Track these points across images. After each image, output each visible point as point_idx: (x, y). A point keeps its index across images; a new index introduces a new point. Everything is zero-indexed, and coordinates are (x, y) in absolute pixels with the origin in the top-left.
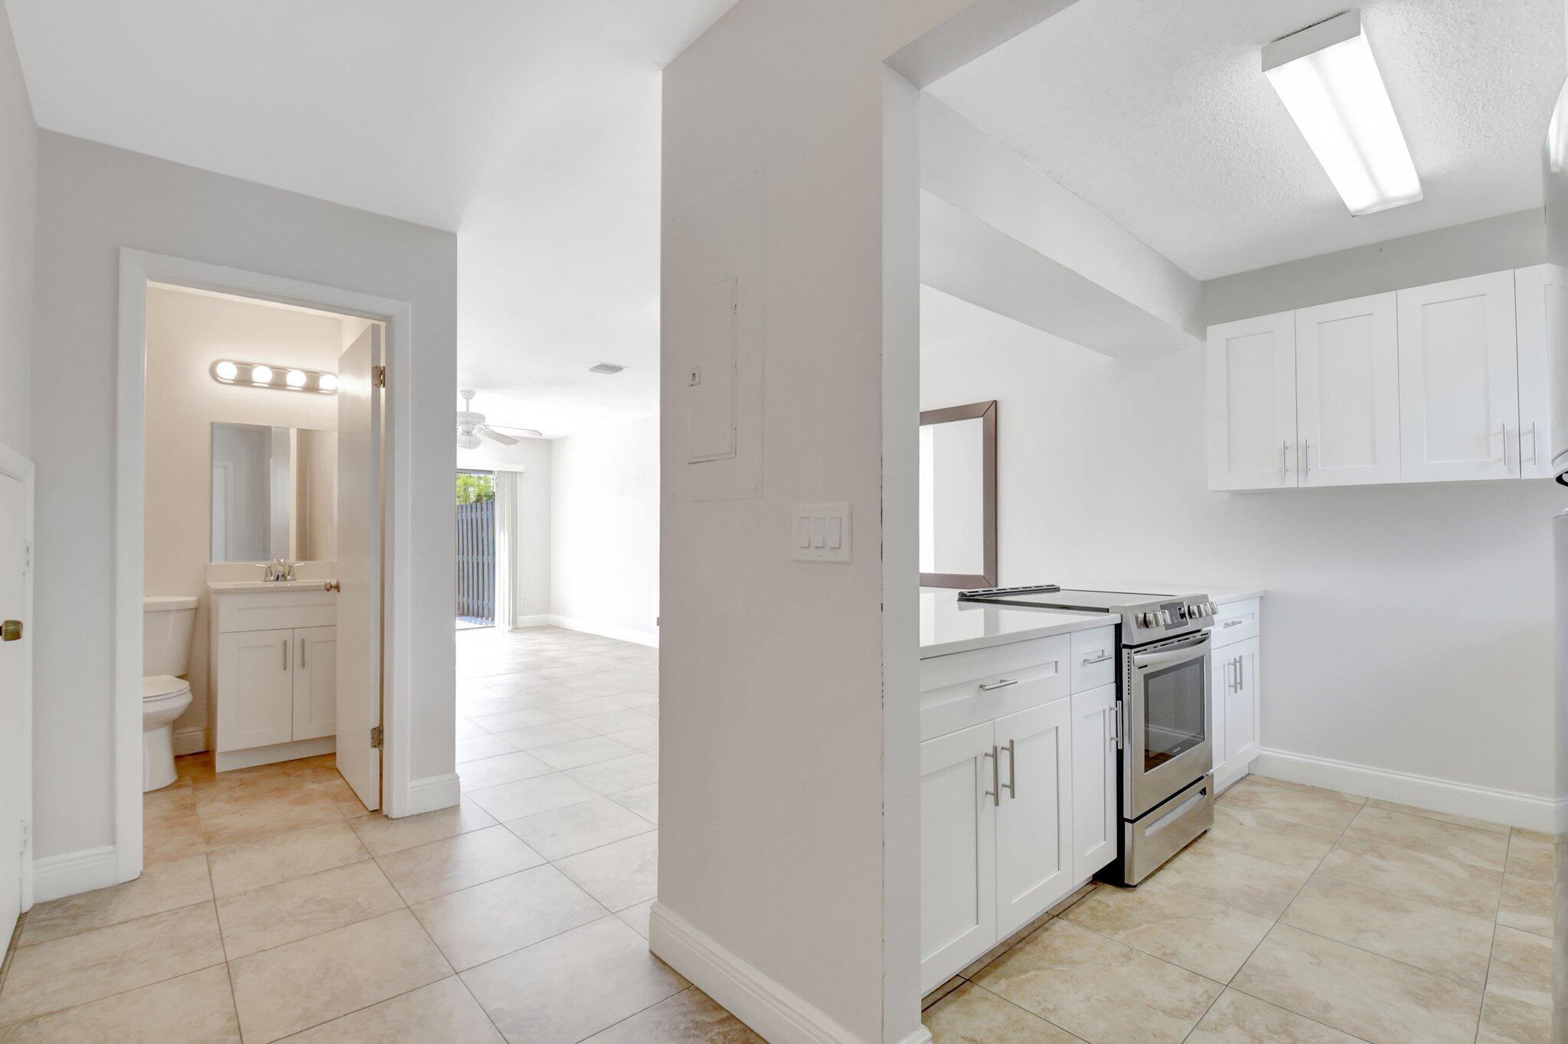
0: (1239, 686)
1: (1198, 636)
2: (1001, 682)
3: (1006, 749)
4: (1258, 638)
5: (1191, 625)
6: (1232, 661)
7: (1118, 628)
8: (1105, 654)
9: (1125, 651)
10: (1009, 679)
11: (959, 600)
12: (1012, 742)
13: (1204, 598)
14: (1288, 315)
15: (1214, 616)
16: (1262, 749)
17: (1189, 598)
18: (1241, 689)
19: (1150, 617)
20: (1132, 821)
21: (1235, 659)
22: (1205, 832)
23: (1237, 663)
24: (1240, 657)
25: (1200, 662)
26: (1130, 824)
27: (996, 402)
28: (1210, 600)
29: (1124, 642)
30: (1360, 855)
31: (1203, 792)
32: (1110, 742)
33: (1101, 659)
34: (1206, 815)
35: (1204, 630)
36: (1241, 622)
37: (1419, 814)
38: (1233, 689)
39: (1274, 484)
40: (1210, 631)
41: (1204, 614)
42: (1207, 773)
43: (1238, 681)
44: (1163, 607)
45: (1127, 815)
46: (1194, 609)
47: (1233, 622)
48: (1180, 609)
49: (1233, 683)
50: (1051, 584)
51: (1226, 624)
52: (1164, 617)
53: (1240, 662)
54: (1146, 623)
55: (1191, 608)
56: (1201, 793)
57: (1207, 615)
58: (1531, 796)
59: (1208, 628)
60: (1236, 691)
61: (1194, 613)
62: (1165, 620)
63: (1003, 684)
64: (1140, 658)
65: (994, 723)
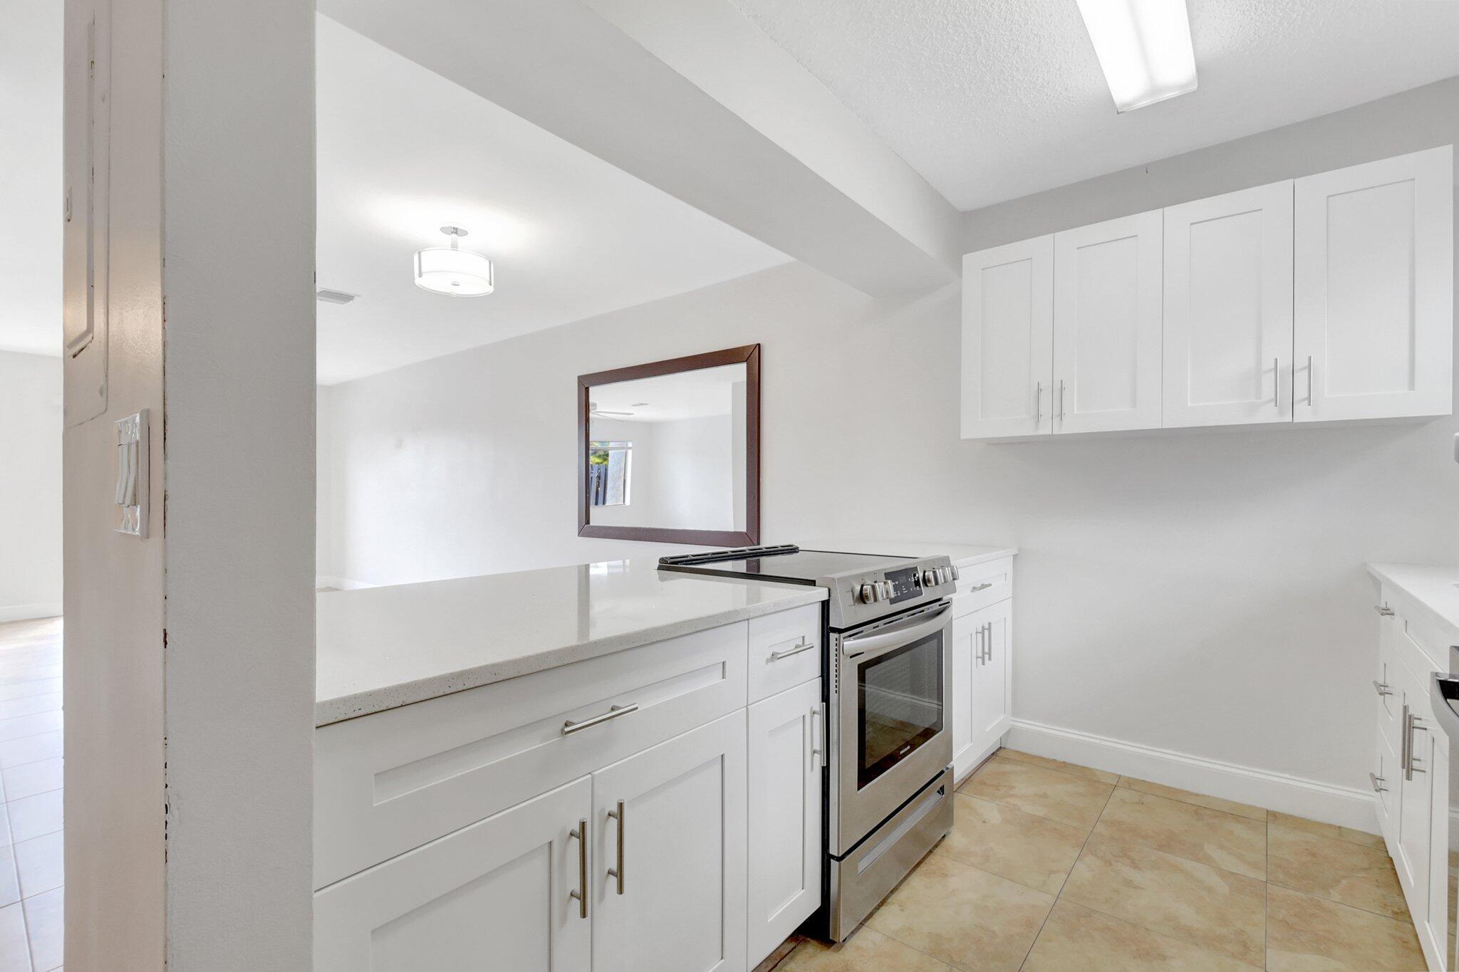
0: (987, 656)
1: (936, 607)
2: (613, 709)
3: (613, 816)
4: (1011, 599)
5: (927, 594)
6: (980, 630)
7: (825, 606)
8: (806, 643)
9: (833, 636)
10: (624, 704)
11: (660, 568)
12: (621, 806)
13: (945, 562)
14: (1049, 237)
15: (955, 581)
16: (1013, 720)
17: (926, 562)
18: (990, 659)
19: (868, 589)
20: (839, 859)
21: (983, 627)
22: (944, 836)
23: (986, 631)
24: (990, 624)
25: (938, 636)
26: (837, 863)
27: (759, 345)
28: (952, 563)
29: (832, 625)
30: (1111, 864)
31: (942, 790)
32: (812, 756)
33: (800, 649)
34: (945, 816)
35: (945, 599)
36: (990, 585)
37: (1174, 797)
38: (980, 661)
39: (1027, 430)
40: (951, 599)
41: (941, 580)
42: (948, 766)
43: (986, 650)
44: (889, 576)
45: (833, 850)
46: (930, 575)
47: (982, 585)
48: (915, 575)
49: (980, 654)
50: (789, 544)
51: (974, 588)
52: (886, 588)
53: (989, 629)
54: (862, 598)
55: (926, 574)
56: (938, 792)
57: (946, 581)
58: (1287, 776)
59: (950, 596)
60: (983, 664)
61: (929, 581)
62: (887, 592)
63: (615, 713)
64: (850, 644)
65: (593, 778)
